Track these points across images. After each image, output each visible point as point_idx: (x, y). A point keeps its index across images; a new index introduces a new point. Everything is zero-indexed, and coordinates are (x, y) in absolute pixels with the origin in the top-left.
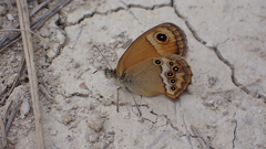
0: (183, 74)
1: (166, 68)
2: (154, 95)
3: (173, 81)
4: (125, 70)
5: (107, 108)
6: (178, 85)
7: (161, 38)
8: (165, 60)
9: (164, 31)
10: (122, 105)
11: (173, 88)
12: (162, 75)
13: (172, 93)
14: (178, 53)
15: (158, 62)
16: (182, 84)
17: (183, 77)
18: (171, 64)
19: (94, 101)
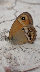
0: (33, 32)
1: (27, 31)
2: (24, 43)
3: (30, 36)
4: (12, 36)
5: (10, 51)
6: (32, 37)
7: (23, 19)
8: (26, 28)
9: (24, 16)
10: (15, 49)
11: (30, 39)
12: (26, 34)
13: (30, 41)
14: (30, 24)
15: (23, 29)
16: (33, 36)
17: (33, 33)
18: (28, 29)
19: (4, 50)
